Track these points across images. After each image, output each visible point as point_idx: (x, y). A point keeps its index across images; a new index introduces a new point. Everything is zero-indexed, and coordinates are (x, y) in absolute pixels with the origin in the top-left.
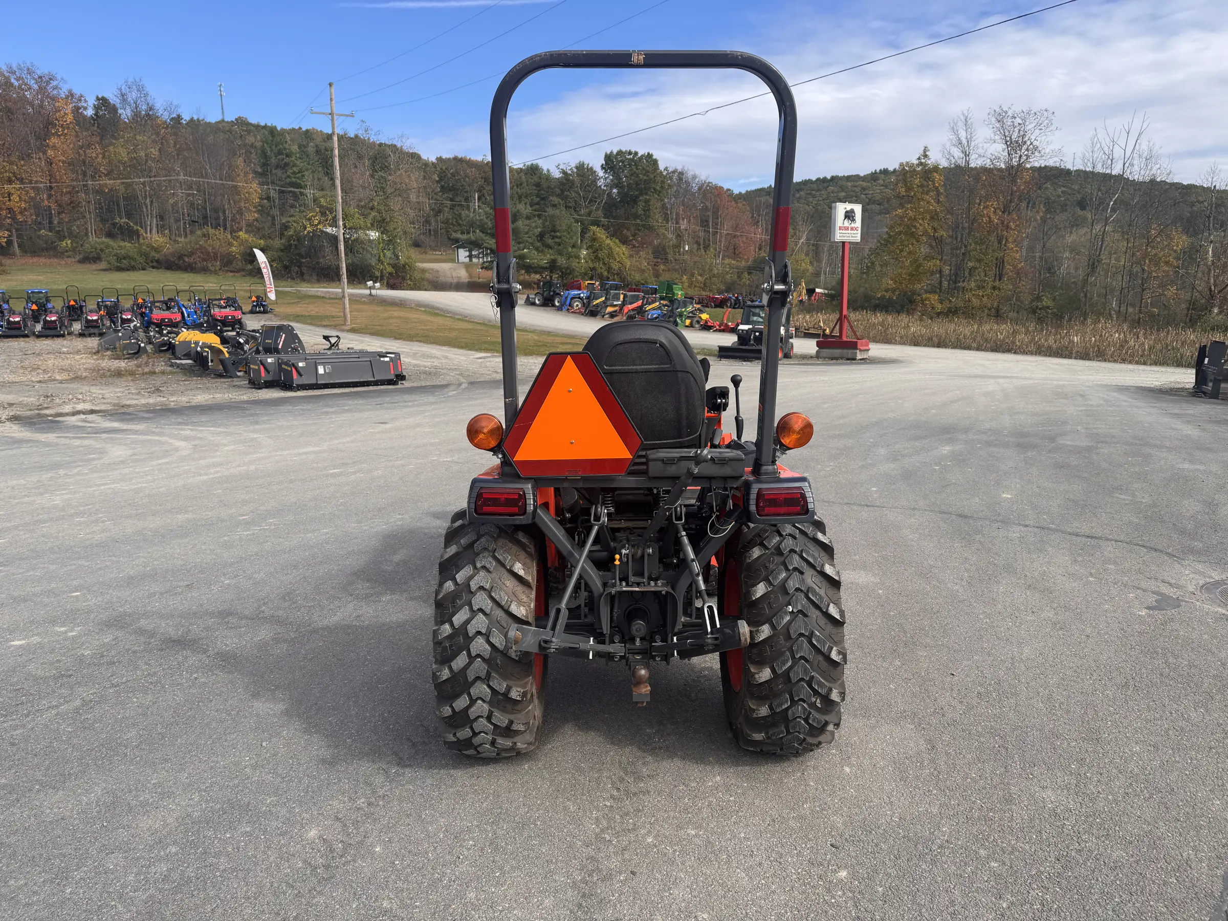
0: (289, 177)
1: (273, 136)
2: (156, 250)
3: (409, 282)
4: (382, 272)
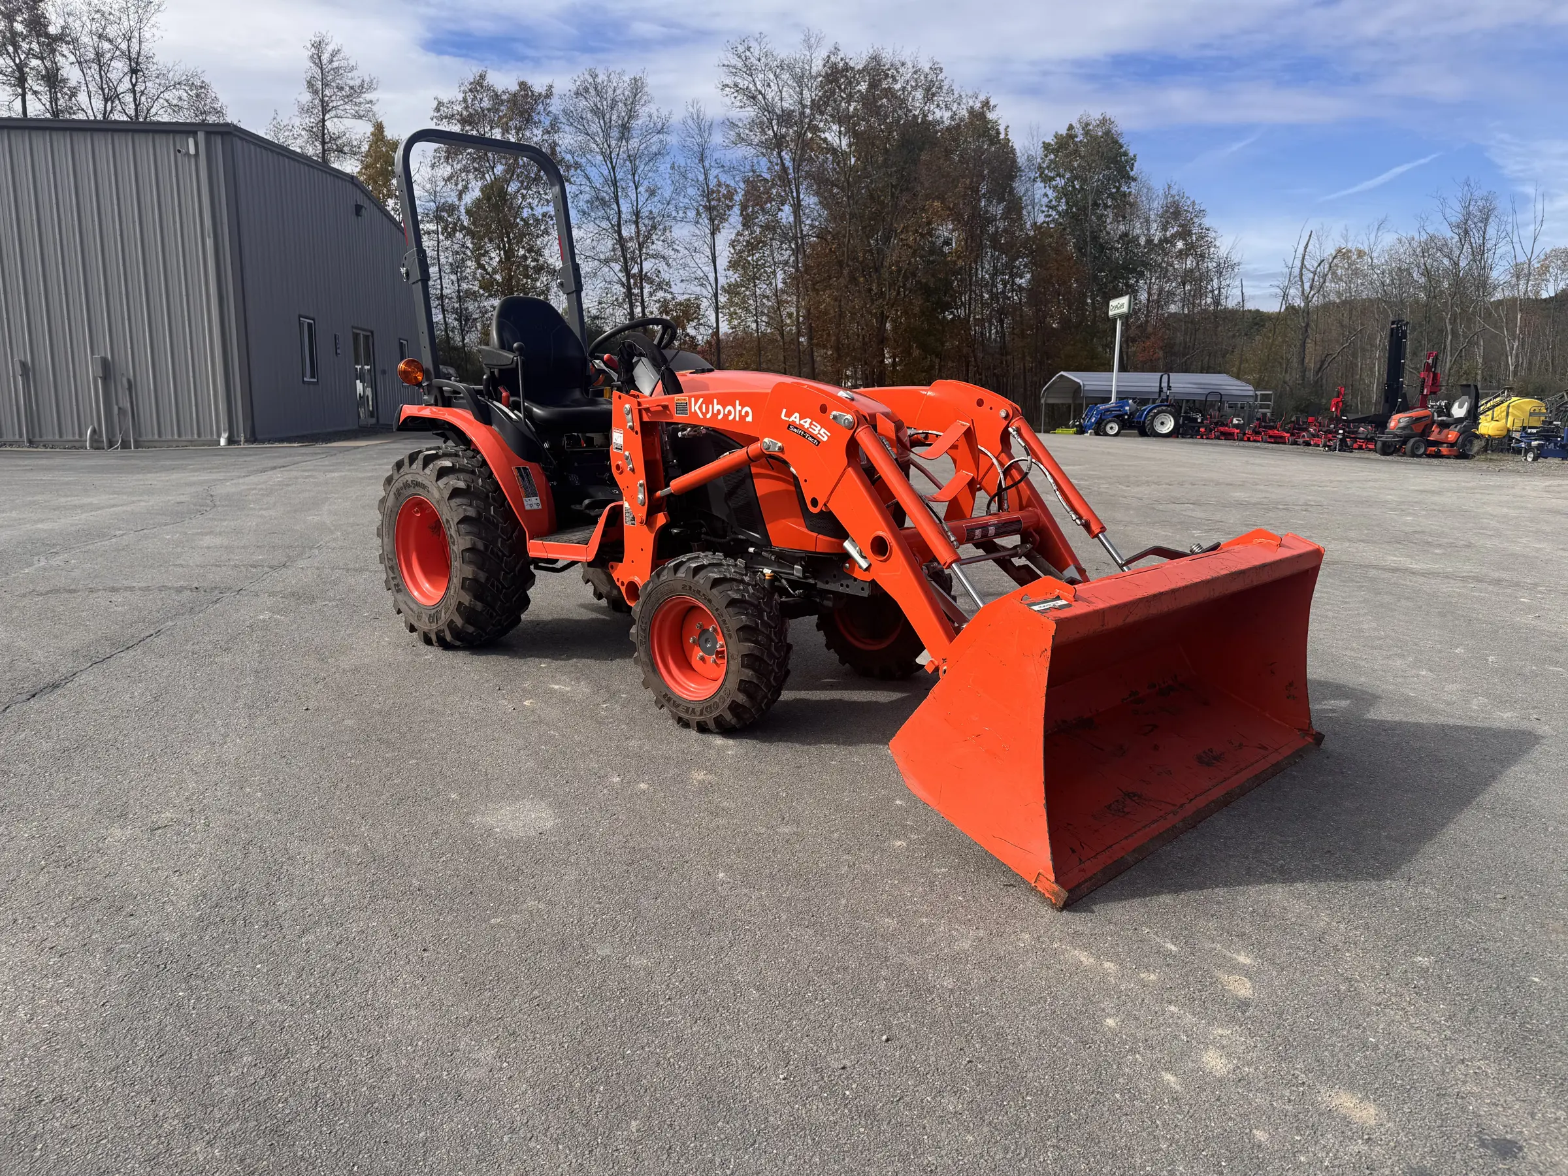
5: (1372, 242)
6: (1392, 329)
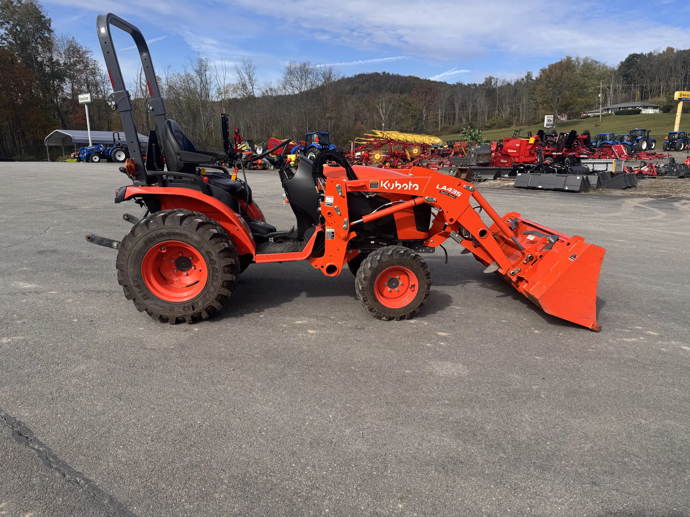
5: (167, 75)
6: (222, 117)
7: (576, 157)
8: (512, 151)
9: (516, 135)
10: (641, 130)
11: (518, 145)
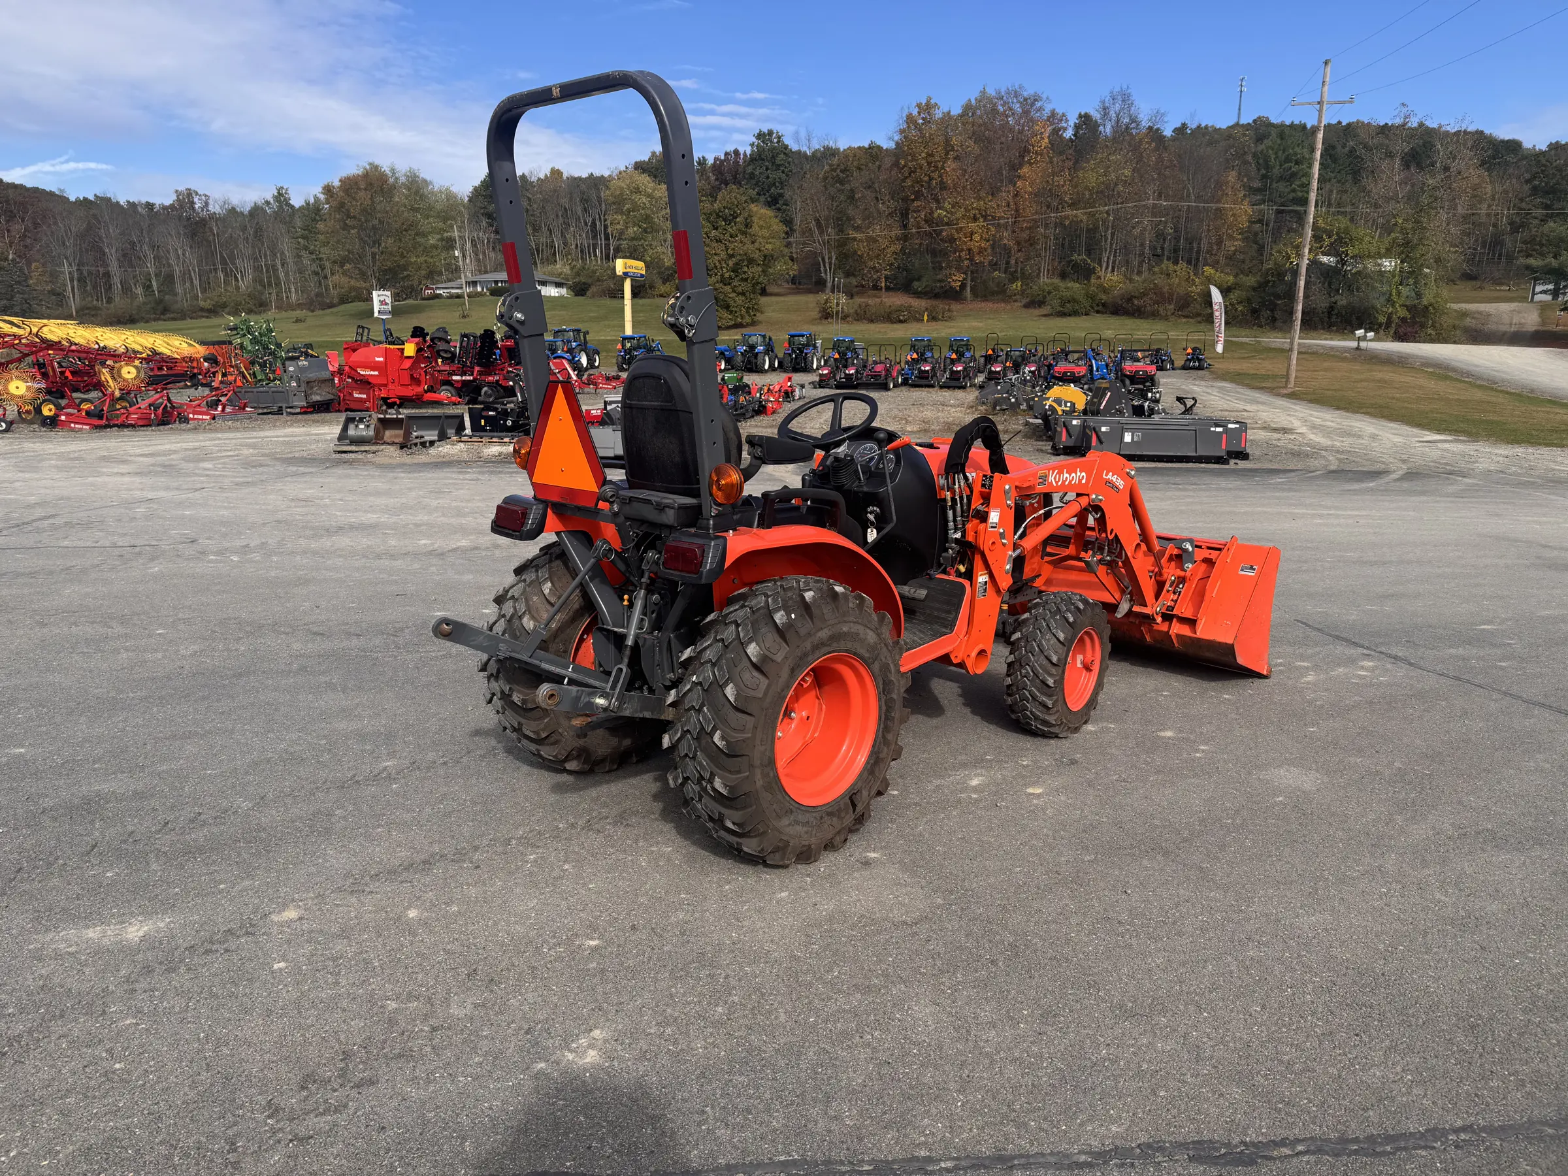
0: (1294, 191)
1: (1282, 139)
2: (1105, 291)
3: (1430, 331)
4: (1389, 318)
7: (500, 385)
8: (368, 373)
9: (362, 335)
10: (574, 331)
11: (381, 359)
